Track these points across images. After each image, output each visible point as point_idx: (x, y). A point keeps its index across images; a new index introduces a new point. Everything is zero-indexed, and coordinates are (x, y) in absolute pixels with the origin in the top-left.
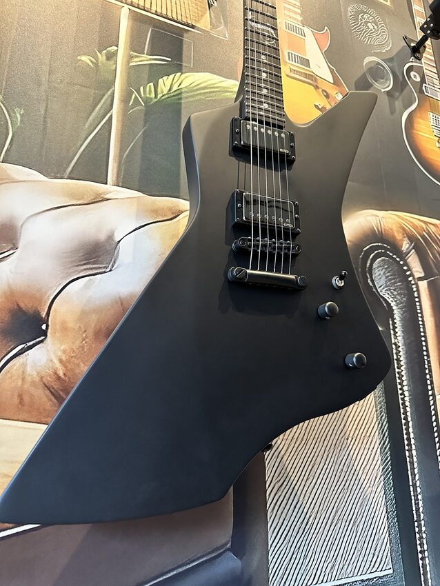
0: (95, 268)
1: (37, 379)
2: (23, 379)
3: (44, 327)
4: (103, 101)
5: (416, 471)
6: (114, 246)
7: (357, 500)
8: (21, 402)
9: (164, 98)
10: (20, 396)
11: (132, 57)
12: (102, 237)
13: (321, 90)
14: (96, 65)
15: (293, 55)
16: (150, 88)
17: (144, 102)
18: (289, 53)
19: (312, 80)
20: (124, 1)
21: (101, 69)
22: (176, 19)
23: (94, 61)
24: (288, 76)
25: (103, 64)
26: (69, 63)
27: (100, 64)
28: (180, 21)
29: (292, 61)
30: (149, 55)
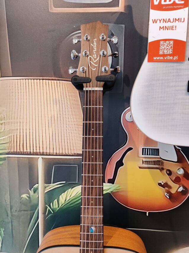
4: (34, 216)
9: (62, 206)
11: (45, 187)
13: (165, 171)
14: (29, 197)
15: (146, 150)
16: (55, 203)
17: (53, 211)
18: (143, 149)
19: (160, 164)
20: (39, 154)
21: (32, 199)
22: (67, 154)
23: (28, 195)
24: (140, 168)
25: (32, 196)
26: (18, 201)
27: (31, 197)
28: (70, 153)
29: (145, 155)
30: (53, 183)
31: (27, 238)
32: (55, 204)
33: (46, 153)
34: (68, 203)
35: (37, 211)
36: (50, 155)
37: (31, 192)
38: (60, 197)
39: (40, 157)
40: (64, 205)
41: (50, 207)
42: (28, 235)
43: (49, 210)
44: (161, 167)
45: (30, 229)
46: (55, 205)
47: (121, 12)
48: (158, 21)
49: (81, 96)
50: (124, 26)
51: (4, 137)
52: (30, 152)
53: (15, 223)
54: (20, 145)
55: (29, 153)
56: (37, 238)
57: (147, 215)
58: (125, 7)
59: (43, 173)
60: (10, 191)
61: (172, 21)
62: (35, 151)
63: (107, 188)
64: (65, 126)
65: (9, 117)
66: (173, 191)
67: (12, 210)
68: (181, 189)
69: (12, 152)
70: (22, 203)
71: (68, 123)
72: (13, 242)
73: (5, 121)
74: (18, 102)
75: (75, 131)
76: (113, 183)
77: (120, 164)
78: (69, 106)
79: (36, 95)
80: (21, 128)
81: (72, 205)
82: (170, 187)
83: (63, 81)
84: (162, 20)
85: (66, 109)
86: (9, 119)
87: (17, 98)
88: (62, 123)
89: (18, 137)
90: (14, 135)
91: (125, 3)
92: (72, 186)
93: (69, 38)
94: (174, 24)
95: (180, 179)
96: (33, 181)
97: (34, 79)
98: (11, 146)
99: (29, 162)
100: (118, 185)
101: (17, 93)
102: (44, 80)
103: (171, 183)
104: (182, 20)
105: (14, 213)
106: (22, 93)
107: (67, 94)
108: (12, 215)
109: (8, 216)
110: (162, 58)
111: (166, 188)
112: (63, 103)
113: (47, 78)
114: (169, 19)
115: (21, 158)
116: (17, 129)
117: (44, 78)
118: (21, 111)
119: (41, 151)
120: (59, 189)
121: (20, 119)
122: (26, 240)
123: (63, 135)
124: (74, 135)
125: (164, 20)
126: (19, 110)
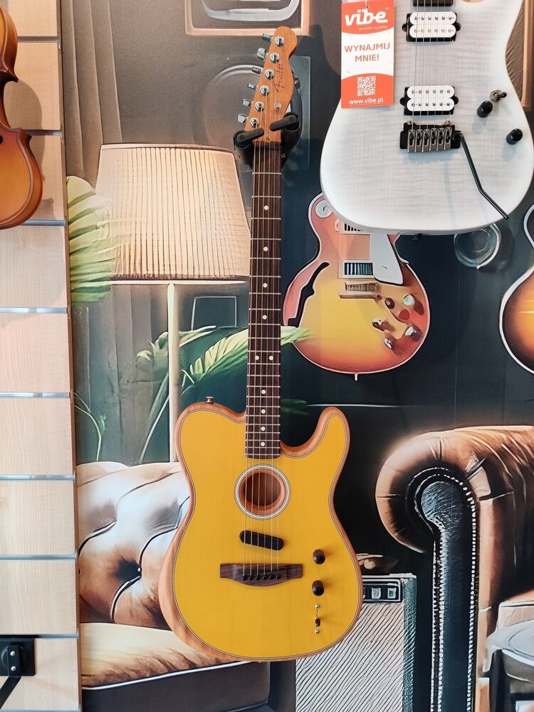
0: (167, 528)
1: (139, 602)
2: (131, 602)
3: (139, 570)
4: (161, 390)
5: (440, 669)
6: (178, 509)
7: (375, 685)
8: (132, 615)
9: (211, 369)
10: (131, 612)
11: (181, 337)
12: (169, 504)
13: (383, 300)
14: (152, 357)
15: (352, 265)
16: (198, 364)
17: (194, 380)
18: (346, 264)
19: (373, 290)
20: (169, 277)
21: (156, 359)
22: (218, 276)
23: (150, 353)
24: (341, 297)
25: (157, 353)
26: (131, 363)
27: (155, 355)
28: (223, 276)
29: (350, 274)
30: (195, 329)
31: (147, 432)
32: (199, 367)
33: (182, 275)
34: (220, 365)
35: (165, 380)
36: (188, 279)
37: (156, 347)
38: (207, 353)
39: (172, 282)
40: (213, 368)
41: (189, 373)
42: (149, 426)
43: (187, 377)
44: (377, 294)
45: (154, 414)
46: (198, 369)
47: (305, 36)
48: (353, 49)
49: (241, 176)
50: (309, 58)
51: (107, 250)
52: (154, 275)
53: (127, 406)
54: (135, 263)
55: (151, 276)
56: (167, 429)
57: (356, 379)
58: (310, 28)
59: (176, 311)
60: (117, 346)
61: (372, 47)
62: (161, 273)
63: (288, 334)
64: (213, 227)
65: (117, 213)
66: (398, 336)
67: (121, 382)
68: (410, 331)
69: (121, 276)
70: (139, 367)
71: (218, 221)
72: (121, 440)
73: (110, 221)
74: (133, 187)
75: (230, 236)
76: (297, 326)
77: (308, 291)
78: (221, 194)
79: (164, 174)
80: (138, 233)
81: (227, 368)
82: (392, 329)
83: (210, 151)
84: (359, 47)
85: (216, 199)
86: (117, 217)
87: (130, 180)
88: (208, 222)
89: (133, 248)
90: (125, 246)
91: (310, 22)
92: (227, 332)
93: (220, 77)
94: (375, 52)
95: (409, 314)
96: (158, 327)
97: (160, 148)
98: (120, 266)
99: (151, 294)
100: (305, 329)
101: (130, 172)
102: (177, 149)
103: (394, 322)
104: (387, 46)
105: (124, 387)
106: (140, 172)
107: (217, 171)
108: (120, 391)
109: (113, 391)
110: (361, 102)
111: (386, 331)
112: (210, 187)
113: (183, 145)
114: (368, 45)
115: (138, 286)
116: (131, 235)
117: (177, 145)
118: (137, 202)
119: (173, 273)
120: (205, 339)
121: (136, 216)
122: (147, 434)
123: (210, 244)
124: (230, 244)
125: (361, 46)
126: (135, 201)
